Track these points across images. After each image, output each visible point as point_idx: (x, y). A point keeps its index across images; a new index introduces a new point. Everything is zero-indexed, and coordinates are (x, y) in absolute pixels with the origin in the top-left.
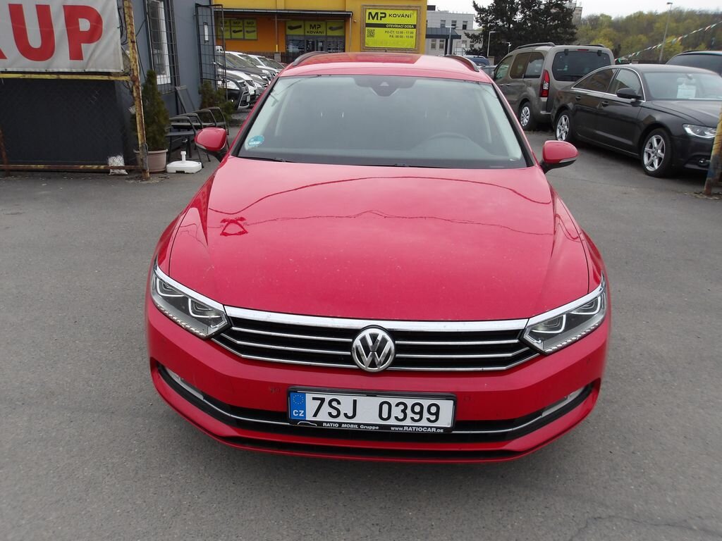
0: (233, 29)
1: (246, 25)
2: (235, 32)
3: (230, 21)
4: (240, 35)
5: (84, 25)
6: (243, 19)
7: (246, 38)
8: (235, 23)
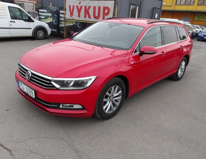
0: (200, 17)
1: (204, 16)
2: (200, 18)
3: (199, 15)
4: (201, 19)
5: (106, 11)
6: (204, 14)
7: (203, 20)
8: (201, 15)
